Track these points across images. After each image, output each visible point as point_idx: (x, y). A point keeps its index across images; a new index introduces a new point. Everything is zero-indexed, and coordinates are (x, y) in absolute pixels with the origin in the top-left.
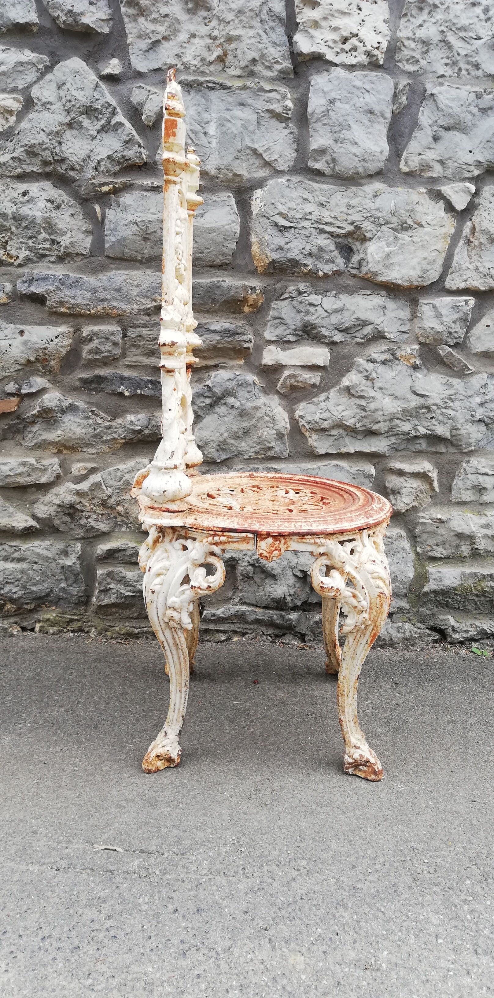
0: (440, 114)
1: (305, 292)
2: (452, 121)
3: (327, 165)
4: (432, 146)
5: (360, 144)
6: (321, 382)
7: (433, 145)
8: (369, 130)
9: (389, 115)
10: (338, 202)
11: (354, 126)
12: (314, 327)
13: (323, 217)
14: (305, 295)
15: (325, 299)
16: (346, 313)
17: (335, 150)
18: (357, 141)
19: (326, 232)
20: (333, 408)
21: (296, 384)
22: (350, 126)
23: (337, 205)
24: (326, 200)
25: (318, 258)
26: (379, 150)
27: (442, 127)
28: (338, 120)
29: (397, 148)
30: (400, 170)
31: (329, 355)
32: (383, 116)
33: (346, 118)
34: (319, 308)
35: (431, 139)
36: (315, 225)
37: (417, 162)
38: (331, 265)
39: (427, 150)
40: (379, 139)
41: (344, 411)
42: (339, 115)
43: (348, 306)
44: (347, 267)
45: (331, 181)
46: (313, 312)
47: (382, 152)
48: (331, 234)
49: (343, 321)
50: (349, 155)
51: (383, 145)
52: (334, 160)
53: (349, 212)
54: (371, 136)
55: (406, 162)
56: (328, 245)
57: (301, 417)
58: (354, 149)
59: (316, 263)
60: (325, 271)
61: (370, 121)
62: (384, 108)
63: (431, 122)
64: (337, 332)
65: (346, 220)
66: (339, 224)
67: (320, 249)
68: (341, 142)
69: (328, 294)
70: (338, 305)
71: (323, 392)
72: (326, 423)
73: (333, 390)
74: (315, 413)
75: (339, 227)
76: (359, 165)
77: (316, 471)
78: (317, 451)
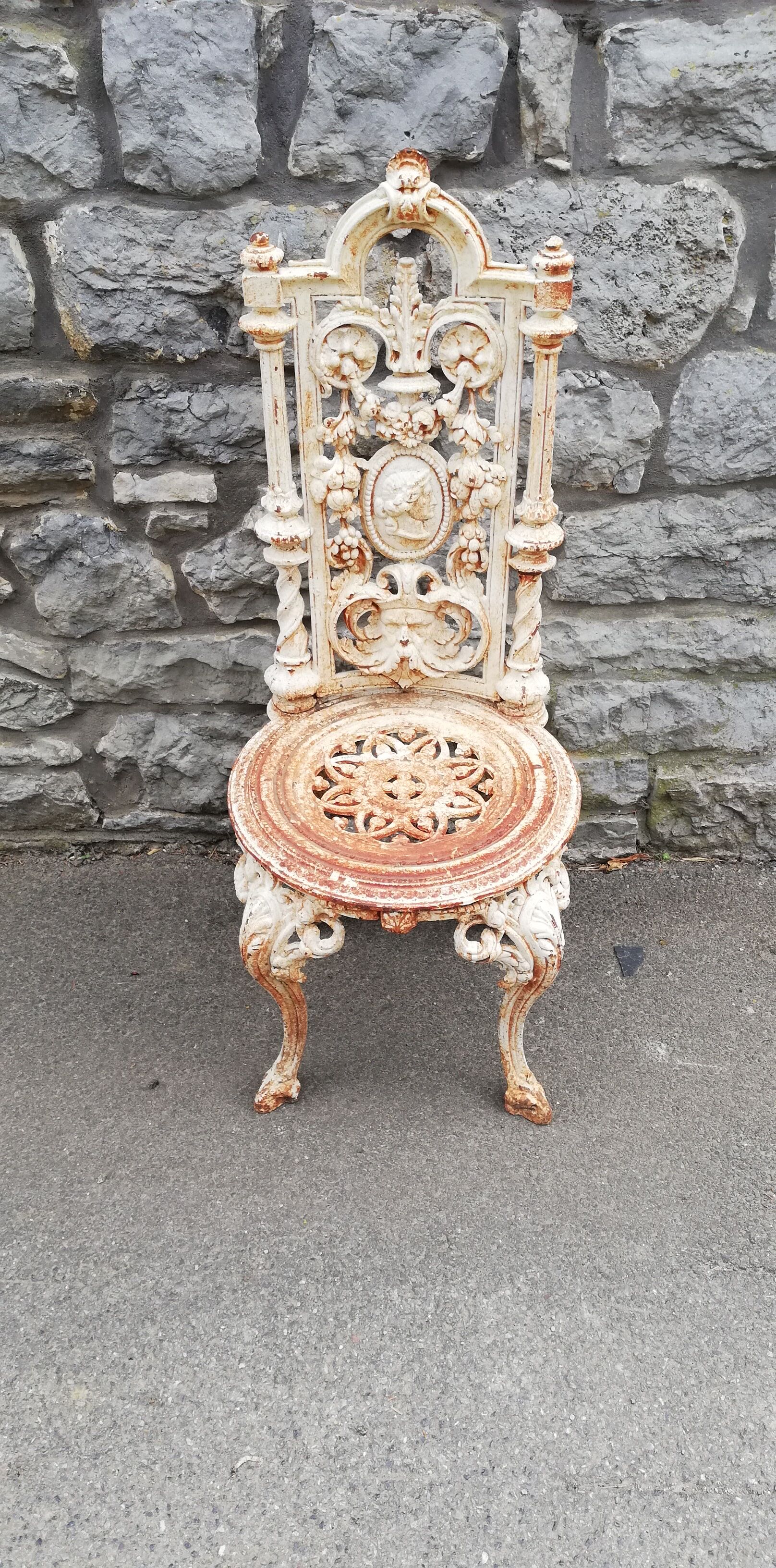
0: (343, 69)
1: (159, 391)
2: (366, 83)
3: (156, 177)
4: (337, 128)
5: (205, 139)
6: (211, 524)
7: (340, 126)
8: (219, 111)
9: (252, 75)
10: (188, 240)
11: (190, 107)
12: (184, 444)
13: (166, 268)
14: (160, 395)
15: (195, 397)
16: (232, 419)
17: (165, 151)
18: (199, 134)
19: (176, 293)
20: (234, 561)
21: (171, 527)
22: (182, 109)
23: (187, 245)
24: (165, 237)
25: (172, 335)
26: (241, 145)
27: (350, 92)
28: (159, 99)
29: (280, 130)
30: (288, 172)
31: (214, 487)
32: (240, 80)
33: (173, 93)
34: (188, 416)
35: (333, 116)
36: (155, 284)
37: (314, 158)
38: (197, 344)
39: (329, 135)
40: (240, 123)
41: (252, 564)
42: (159, 89)
43: (233, 407)
44: (225, 342)
45: (170, 202)
46: (179, 421)
47: (248, 148)
48: (187, 295)
49: (229, 431)
50: (191, 160)
51: (248, 134)
52: (166, 168)
53: (210, 258)
54: (223, 122)
55: (296, 160)
56: (184, 314)
57: (190, 574)
58: (196, 151)
59: (170, 342)
60: (187, 355)
61: (217, 94)
62: (239, 65)
63: (330, 83)
64: (222, 448)
65: (207, 271)
66: (196, 277)
67: (171, 322)
68: (173, 137)
69: (201, 387)
70: (218, 406)
71: (217, 536)
72: (227, 583)
73: (232, 534)
74: (209, 568)
75: (197, 282)
76: (210, 176)
77: (226, 646)
78: (222, 619)
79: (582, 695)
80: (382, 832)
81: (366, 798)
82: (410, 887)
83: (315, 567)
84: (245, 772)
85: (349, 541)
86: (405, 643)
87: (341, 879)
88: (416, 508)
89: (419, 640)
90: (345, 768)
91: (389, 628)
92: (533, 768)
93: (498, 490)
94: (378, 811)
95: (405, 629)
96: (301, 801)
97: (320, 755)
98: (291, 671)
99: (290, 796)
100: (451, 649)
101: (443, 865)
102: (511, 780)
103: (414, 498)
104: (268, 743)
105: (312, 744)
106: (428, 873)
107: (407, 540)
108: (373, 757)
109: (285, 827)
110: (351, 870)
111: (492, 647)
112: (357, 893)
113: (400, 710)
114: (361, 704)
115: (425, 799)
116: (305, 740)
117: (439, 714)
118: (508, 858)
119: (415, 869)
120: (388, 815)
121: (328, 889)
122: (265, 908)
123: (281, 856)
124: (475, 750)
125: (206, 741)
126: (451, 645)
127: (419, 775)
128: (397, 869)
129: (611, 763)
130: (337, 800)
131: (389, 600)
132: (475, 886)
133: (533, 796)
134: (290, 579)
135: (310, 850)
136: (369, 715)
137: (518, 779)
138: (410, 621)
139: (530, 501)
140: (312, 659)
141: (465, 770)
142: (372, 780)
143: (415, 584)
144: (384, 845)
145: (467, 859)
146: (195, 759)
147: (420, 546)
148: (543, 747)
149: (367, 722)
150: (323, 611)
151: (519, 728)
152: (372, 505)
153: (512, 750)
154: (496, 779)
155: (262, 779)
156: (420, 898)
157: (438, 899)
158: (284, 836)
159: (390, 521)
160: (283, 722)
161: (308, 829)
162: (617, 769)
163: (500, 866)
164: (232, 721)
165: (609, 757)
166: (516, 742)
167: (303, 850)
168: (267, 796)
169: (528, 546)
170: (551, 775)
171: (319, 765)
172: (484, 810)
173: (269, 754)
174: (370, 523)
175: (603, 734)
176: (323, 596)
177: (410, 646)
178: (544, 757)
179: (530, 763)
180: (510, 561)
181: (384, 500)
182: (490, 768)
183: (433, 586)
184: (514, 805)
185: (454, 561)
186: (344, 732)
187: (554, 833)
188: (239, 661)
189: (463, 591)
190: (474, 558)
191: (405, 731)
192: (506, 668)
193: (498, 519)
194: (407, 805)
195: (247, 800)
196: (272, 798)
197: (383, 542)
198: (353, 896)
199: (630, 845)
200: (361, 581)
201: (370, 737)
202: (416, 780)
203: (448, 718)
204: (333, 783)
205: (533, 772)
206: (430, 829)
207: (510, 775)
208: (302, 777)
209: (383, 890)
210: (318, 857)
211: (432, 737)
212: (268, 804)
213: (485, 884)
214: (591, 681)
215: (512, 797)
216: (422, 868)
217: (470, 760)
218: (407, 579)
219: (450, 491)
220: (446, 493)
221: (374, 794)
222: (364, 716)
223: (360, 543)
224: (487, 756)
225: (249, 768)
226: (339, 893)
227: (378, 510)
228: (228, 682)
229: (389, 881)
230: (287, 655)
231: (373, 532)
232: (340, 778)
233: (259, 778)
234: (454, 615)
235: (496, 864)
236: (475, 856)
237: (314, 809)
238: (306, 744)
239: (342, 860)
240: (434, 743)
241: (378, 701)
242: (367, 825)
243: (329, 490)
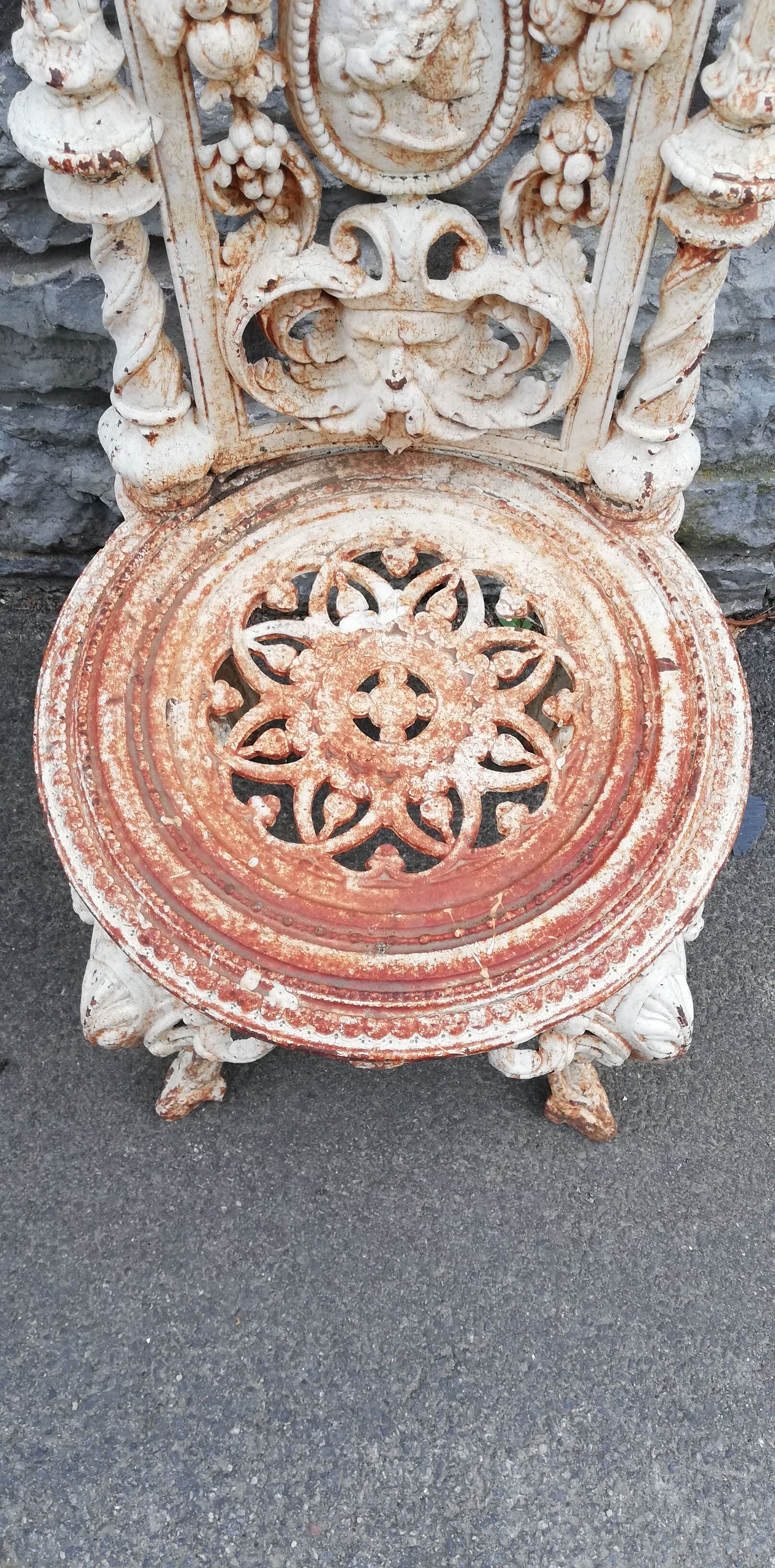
77: (37, 296)
80: (350, 838)
81: (316, 740)
82: (405, 1009)
83: (178, 217)
84: (68, 674)
85: (256, 156)
86: (397, 386)
87: (264, 987)
88: (433, 71)
89: (428, 373)
90: (274, 656)
91: (360, 346)
92: (659, 666)
93: (665, 20)
94: (341, 778)
95: (397, 353)
96: (183, 753)
97: (223, 621)
98: (151, 438)
99: (162, 747)
100: (497, 383)
101: (473, 951)
102: (610, 695)
103: (429, 43)
104: (113, 596)
105: (206, 592)
106: (443, 973)
107: (403, 153)
108: (330, 627)
109: (149, 840)
110: (284, 963)
111: (590, 387)
112: (297, 1023)
113: (388, 497)
114: (306, 481)
115: (432, 745)
116: (191, 583)
117: (465, 509)
118: (605, 930)
119: (415, 959)
120: (360, 788)
121: (237, 1011)
122: (119, 993)
123: (140, 918)
124: (539, 607)
126: (498, 376)
127: (424, 672)
128: (380, 961)
130: (258, 746)
131: (361, 293)
132: (538, 1005)
133: (657, 749)
134: (120, 245)
135: (199, 907)
136: (321, 510)
137: (627, 696)
138: (410, 336)
139: (747, 59)
140: (193, 404)
141: (514, 661)
142: (328, 688)
143: (422, 259)
144: (353, 879)
145: (522, 933)
147: (439, 163)
148: (678, 607)
149: (317, 529)
150: (207, 312)
151: (626, 550)
152: (313, 56)
153: (614, 611)
154: (580, 688)
155: (103, 699)
156: (427, 1036)
157: (464, 1038)
158: (147, 867)
159: (361, 102)
160: (146, 531)
161: (197, 840)
162: (760, 494)
163: (590, 949)
166: (621, 591)
167: (183, 904)
168: (113, 748)
169: (722, 187)
170: (693, 687)
171: (221, 649)
172: (555, 777)
173: (116, 627)
174: (309, 107)
175: (748, 442)
176: (204, 282)
177: (410, 389)
178: (679, 635)
179: (651, 653)
180: (663, 209)
181: (346, 45)
182: (568, 660)
183: (467, 257)
184: (617, 771)
185: (522, 198)
186: (270, 556)
187: (700, 852)
189: (538, 274)
190: (572, 198)
191: (396, 552)
192: (614, 427)
193: (650, 100)
194: (401, 760)
195: (70, 755)
196: (122, 753)
197: (346, 152)
198: (288, 1029)
199: (753, 597)
200: (293, 246)
201: (324, 571)
202: (416, 684)
203: (483, 518)
204: (252, 698)
205: (656, 677)
206: (446, 829)
207: (606, 682)
208: (187, 682)
209: (348, 1019)
210: (215, 926)
211: (449, 570)
212: (114, 771)
213: (559, 998)
214: (747, 356)
215: (615, 742)
216: (430, 959)
217: (525, 635)
218: (405, 249)
219: (526, 18)
220: (517, 26)
221: (333, 728)
222: (312, 513)
223: (285, 155)
224: (562, 623)
225: (76, 663)
226: (260, 1022)
227: (329, 73)
228: (55, 357)
229: (364, 996)
230: (138, 404)
231: (319, 129)
232: (264, 683)
233: (95, 694)
234: (513, 325)
235: (582, 947)
236: (538, 923)
237: (211, 774)
238: (194, 596)
239: (267, 936)
240: (452, 585)
241: (341, 473)
242: (318, 821)
243: (190, 21)
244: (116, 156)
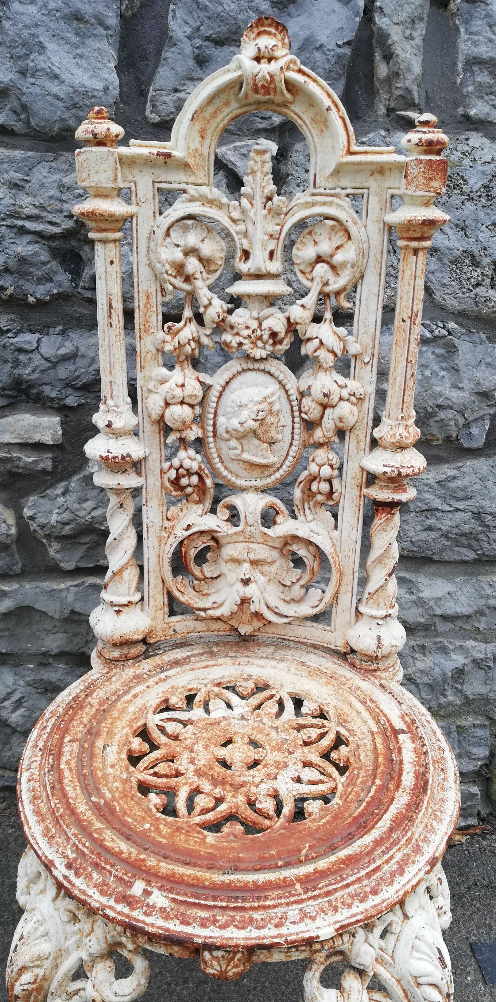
0: (202, 15)
1: (9, 331)
2: (224, 28)
3: (15, 117)
4: (195, 75)
5: (63, 77)
6: (55, 467)
7: (198, 73)
8: (79, 51)
9: (113, 21)
10: (44, 181)
11: (51, 46)
12: (31, 385)
13: (21, 207)
14: (9, 335)
15: (45, 339)
16: (81, 362)
17: (24, 89)
18: (58, 72)
19: (29, 232)
20: (76, 505)
21: (15, 470)
22: (42, 48)
23: (42, 186)
24: (21, 176)
25: (24, 275)
26: (100, 86)
27: (208, 39)
28: (19, 36)
29: (139, 79)
30: (146, 118)
31: (59, 428)
32: (101, 23)
33: (33, 31)
34: (36, 357)
35: (191, 62)
36: (9, 222)
37: (171, 104)
38: (49, 286)
39: (186, 82)
40: (100, 65)
41: (94, 509)
42: (20, 26)
43: (82, 349)
44: (77, 286)
45: (28, 143)
46: (26, 362)
47: (106, 89)
48: (40, 235)
49: (77, 373)
50: (49, 98)
51: (107, 76)
52: (24, 107)
53: (64, 198)
54: (83, 62)
55: (154, 106)
56: (36, 254)
57: (32, 518)
58: (54, 88)
59: (21, 282)
60: (38, 296)
61: (78, 35)
62: (101, 8)
63: (189, 30)
64: (70, 391)
65: (61, 211)
66: (50, 217)
67: (23, 260)
68: (32, 76)
69: (51, 330)
70: (68, 348)
71: (61, 480)
72: (68, 528)
73: (76, 478)
74: (51, 512)
75: (51, 223)
76: (67, 115)
77: (64, 594)
78: (62, 565)
79: (424, 654)
80: (210, 816)
81: (192, 768)
82: (243, 909)
83: (150, 494)
84: (48, 730)
85: (187, 463)
86: (246, 582)
87: (147, 893)
88: (263, 429)
89: (261, 579)
90: (171, 728)
91: (230, 566)
92: (396, 732)
93: (355, 409)
94: (206, 786)
95: (247, 565)
96: (110, 770)
97: (143, 710)
98: (118, 612)
99: (98, 764)
100: (297, 591)
101: (289, 873)
102: (370, 748)
103: (261, 415)
104: (83, 695)
105: (135, 696)
106: (269, 886)
107: (252, 466)
108: (204, 715)
109: (82, 808)
110: (162, 878)
111: (342, 589)
112: (166, 918)
113: (239, 660)
114: (196, 652)
115: (264, 771)
116: (127, 692)
117: (282, 665)
118: (379, 863)
119: (250, 878)
120: (218, 791)
121: (126, 910)
122: (41, 929)
123: (69, 852)
124: (325, 708)
125: (41, 694)
126: (297, 587)
127: (259, 738)
128: (226, 878)
129: (453, 727)
130: (156, 769)
131: (230, 532)
132: (336, 910)
133: (401, 771)
134: (121, 506)
135: (109, 844)
136: (204, 664)
137: (380, 746)
138: (252, 556)
139: (390, 422)
140: (142, 599)
141: (314, 733)
142: (201, 743)
143: (259, 515)
144: (211, 838)
145: (323, 864)
146: (27, 713)
147: (266, 473)
148: (404, 707)
149: (201, 673)
150: (157, 544)
151: (373, 683)
152: (214, 425)
153: (369, 709)
154: (352, 746)
155: (67, 739)
156: (258, 928)
157: (284, 930)
158: (79, 822)
159: (233, 443)
160: (105, 671)
161: (112, 811)
162: (459, 733)
163: (368, 875)
164: (68, 673)
165: (451, 720)
166: (372, 700)
167: (99, 843)
168: (68, 763)
169: (387, 469)
170: (418, 742)
171: (139, 724)
172: (340, 787)
173: (81, 708)
174: (212, 445)
175: (445, 696)
176: (157, 527)
177: (252, 586)
178: (407, 719)
179: (392, 727)
180: (365, 491)
181: (228, 419)
182: (343, 731)
183: (279, 519)
184: (378, 781)
185: (303, 492)
186: (173, 683)
187: (434, 824)
188: (77, 609)
189: (312, 525)
190: (325, 487)
191: (244, 684)
192: (358, 614)
193: (353, 443)
194: (243, 779)
195: (41, 767)
196: (73, 766)
197: (226, 468)
198: (161, 922)
199: (471, 815)
200: (200, 512)
201: (203, 691)
202: (254, 744)
203: (292, 669)
204: (154, 747)
205: (396, 738)
206: (272, 813)
207: (368, 741)
208: (117, 738)
209: (204, 914)
210: (118, 855)
211: (274, 692)
212: (67, 773)
213: (350, 906)
214: (433, 640)
215: (375, 770)
216: (261, 878)
217: (319, 721)
218: (251, 509)
219: (300, 411)
220: (296, 414)
221: (203, 762)
222: (198, 665)
223: (200, 468)
224: (339, 716)
225: (54, 726)
226: (141, 917)
227: (221, 430)
229: (215, 898)
230: (115, 593)
231: (215, 455)
232: (163, 739)
233: (63, 737)
234: (302, 552)
235: (363, 873)
236: (333, 858)
237: (125, 782)
238: (128, 697)
239: (152, 862)
240: (276, 698)
241: (215, 649)
242: (190, 806)
243: (167, 404)
244: (129, 455)
